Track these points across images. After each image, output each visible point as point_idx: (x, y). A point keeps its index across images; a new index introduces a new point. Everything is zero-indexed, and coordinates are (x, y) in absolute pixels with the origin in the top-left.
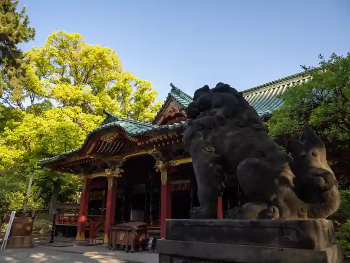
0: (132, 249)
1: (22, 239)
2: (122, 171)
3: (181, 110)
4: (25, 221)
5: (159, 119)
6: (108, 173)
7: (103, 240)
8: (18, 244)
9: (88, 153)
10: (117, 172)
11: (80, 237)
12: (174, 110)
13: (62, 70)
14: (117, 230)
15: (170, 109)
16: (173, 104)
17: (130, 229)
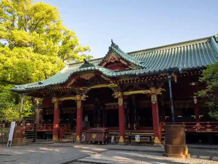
0: (103, 143)
1: (21, 140)
2: (87, 96)
3: (119, 59)
4: (21, 128)
5: (103, 63)
6: (78, 97)
7: (76, 139)
8: (19, 143)
9: (68, 85)
10: (83, 97)
11: (55, 138)
12: (114, 58)
13: (13, 17)
14: (90, 133)
15: (111, 57)
16: (113, 55)
17: (101, 131)
